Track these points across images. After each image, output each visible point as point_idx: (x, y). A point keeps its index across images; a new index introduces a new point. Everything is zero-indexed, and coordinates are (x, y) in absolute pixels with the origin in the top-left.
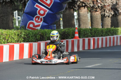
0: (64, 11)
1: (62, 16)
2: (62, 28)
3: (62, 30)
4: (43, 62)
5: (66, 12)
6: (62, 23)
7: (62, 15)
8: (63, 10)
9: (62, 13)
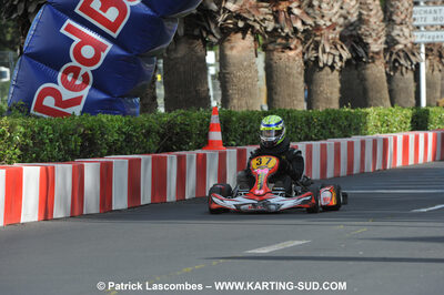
0: (168, 49)
1: (161, 65)
2: (162, 110)
3: (161, 115)
4: (242, 207)
5: (175, 50)
6: (160, 91)
7: (162, 61)
8: (165, 46)
9: (162, 57)
